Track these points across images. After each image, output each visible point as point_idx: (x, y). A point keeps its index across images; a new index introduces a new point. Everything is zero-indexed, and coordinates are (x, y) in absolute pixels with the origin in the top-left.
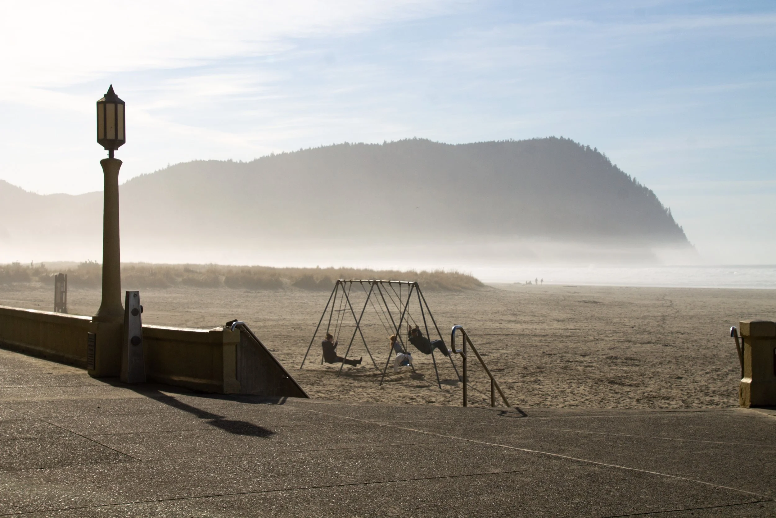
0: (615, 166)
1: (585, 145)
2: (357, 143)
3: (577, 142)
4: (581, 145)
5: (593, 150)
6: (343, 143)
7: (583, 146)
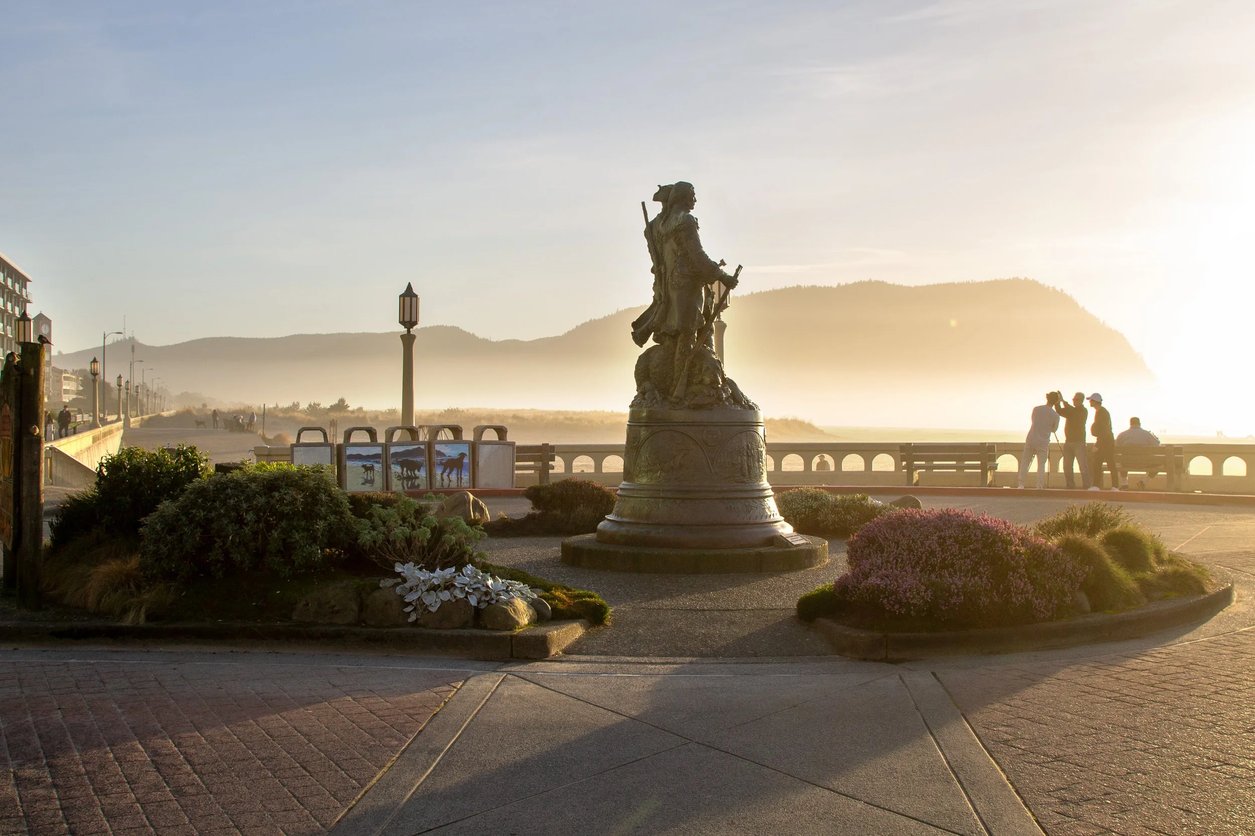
0: (1083, 308)
1: (1051, 286)
2: (810, 285)
3: (1042, 284)
4: (1046, 286)
5: (1059, 291)
6: (795, 286)
7: (1048, 287)
